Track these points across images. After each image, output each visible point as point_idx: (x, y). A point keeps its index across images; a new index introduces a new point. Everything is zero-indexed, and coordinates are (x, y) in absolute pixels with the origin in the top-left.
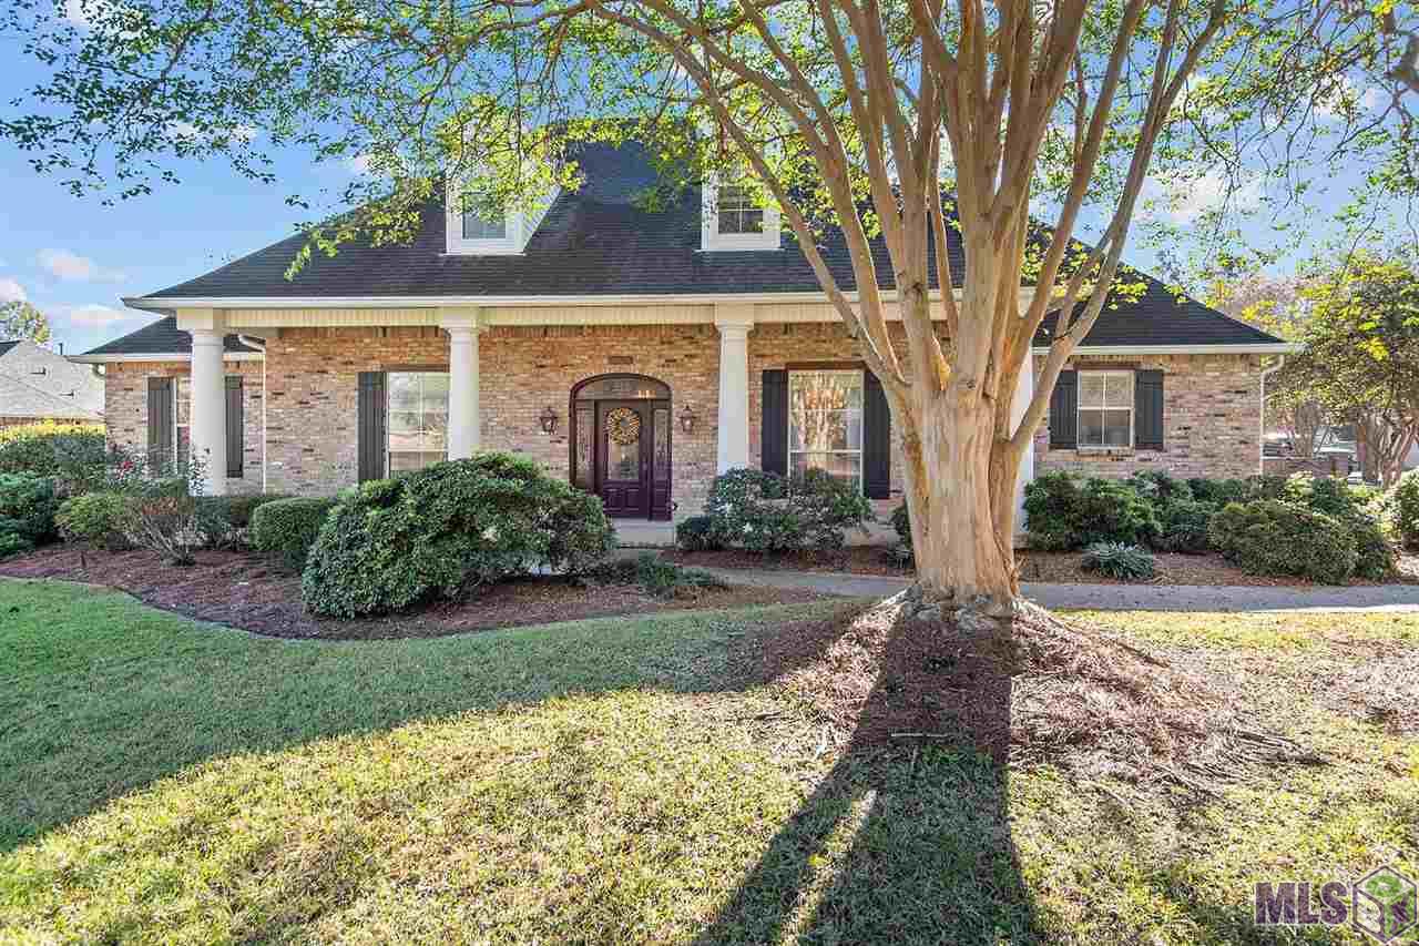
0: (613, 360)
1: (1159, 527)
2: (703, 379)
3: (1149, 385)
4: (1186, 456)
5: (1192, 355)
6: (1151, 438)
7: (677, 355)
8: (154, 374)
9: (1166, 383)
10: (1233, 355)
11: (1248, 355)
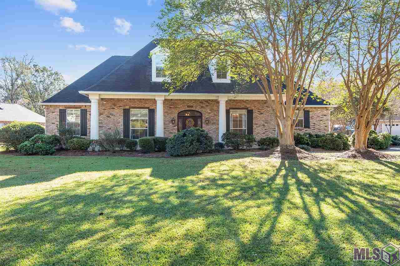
0: (188, 107)
1: (310, 143)
2: (210, 111)
3: (307, 113)
4: (314, 129)
5: (315, 107)
6: (307, 126)
7: (204, 105)
8: (61, 108)
9: (310, 113)
10: (323, 107)
11: (326, 107)
